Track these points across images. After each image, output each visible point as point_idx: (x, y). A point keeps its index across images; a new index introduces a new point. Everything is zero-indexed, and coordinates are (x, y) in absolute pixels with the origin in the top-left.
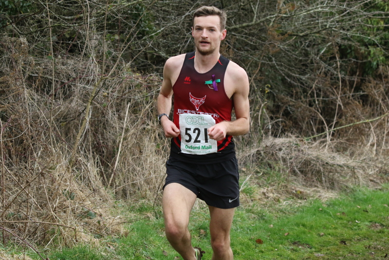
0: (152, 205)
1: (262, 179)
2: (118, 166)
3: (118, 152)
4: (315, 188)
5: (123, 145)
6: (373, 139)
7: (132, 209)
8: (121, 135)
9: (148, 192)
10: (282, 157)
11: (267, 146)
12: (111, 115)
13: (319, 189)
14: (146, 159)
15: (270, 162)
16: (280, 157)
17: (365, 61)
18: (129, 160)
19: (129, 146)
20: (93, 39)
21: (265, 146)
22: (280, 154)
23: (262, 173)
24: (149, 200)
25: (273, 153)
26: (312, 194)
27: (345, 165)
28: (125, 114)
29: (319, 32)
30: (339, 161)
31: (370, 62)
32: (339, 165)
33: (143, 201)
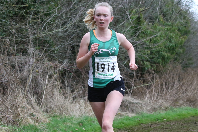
0: (59, 115)
2: (44, 100)
3: (43, 94)
5: (45, 91)
6: (148, 96)
7: (50, 117)
8: (44, 87)
9: (57, 110)
12: (40, 79)
14: (55, 97)
17: (143, 66)
18: (48, 97)
19: (48, 92)
20: (31, 49)
24: (57, 113)
26: (125, 115)
27: (138, 103)
28: (46, 79)
29: (124, 53)
30: (135, 101)
31: (145, 67)
32: (136, 103)
33: (55, 113)
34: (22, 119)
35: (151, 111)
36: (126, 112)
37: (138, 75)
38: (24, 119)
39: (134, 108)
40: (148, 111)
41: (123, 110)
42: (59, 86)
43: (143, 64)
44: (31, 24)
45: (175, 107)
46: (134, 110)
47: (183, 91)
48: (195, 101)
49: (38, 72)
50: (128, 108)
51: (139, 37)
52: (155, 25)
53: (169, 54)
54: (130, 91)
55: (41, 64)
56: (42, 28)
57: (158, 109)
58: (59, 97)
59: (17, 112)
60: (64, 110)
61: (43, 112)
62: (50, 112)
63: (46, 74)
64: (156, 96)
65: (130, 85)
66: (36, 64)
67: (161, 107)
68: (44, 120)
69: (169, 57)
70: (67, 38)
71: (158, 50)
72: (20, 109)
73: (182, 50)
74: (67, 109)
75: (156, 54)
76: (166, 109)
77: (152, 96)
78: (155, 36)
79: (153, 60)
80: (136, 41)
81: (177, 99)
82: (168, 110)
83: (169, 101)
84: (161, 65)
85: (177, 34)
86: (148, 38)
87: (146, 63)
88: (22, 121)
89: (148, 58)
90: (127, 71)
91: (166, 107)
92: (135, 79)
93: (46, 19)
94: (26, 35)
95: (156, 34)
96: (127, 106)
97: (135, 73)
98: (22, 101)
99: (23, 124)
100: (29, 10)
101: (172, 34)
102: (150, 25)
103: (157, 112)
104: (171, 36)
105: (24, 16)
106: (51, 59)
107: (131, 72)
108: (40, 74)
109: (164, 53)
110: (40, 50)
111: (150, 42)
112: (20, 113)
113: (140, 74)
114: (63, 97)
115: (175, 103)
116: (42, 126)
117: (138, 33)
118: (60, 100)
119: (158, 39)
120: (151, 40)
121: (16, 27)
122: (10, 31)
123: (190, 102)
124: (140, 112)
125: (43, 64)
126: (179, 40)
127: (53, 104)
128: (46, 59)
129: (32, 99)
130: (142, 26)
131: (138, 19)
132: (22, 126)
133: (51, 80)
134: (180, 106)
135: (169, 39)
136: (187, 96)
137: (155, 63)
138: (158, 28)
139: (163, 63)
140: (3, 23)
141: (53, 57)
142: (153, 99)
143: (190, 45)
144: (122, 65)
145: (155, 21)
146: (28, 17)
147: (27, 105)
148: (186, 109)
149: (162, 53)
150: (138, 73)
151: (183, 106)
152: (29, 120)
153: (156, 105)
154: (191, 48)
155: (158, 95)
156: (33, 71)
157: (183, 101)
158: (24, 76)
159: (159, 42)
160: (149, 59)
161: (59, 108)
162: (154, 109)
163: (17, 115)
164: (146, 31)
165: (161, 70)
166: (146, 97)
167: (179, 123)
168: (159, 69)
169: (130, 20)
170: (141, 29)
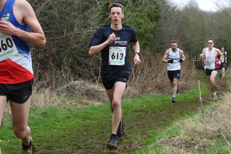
1: (69, 98)
4: (92, 101)
10: (78, 89)
11: (71, 84)
13: (94, 101)
15: (73, 91)
21: (70, 84)
22: (77, 87)
23: (69, 96)
25: (74, 87)
26: (91, 103)
27: (104, 91)
30: (101, 89)
41: (89, 99)
45: (143, 94)
46: (101, 98)
47: (152, 77)
50: (94, 96)
67: (129, 94)
81: (145, 86)
82: (136, 98)
83: (137, 87)
85: (146, 20)
90: (95, 58)
91: (134, 94)
95: (125, 21)
104: (141, 22)
115: (143, 90)
117: (106, 20)
126: (149, 26)
134: (149, 93)
135: (138, 25)
136: (156, 83)
138: (127, 14)
143: (161, 30)
157: (151, 87)
169: (99, 6)
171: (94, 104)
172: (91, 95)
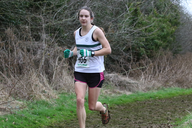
0: (66, 92)
1: (105, 88)
2: (54, 79)
3: (54, 74)
5: (55, 72)
6: (143, 77)
7: (59, 94)
8: (55, 68)
9: (65, 88)
11: (106, 76)
12: (51, 61)
14: (64, 77)
15: (107, 82)
16: (111, 80)
17: (139, 52)
18: (57, 77)
19: (58, 72)
20: (44, 36)
23: (104, 86)
24: (65, 91)
25: (108, 79)
26: (123, 93)
27: (135, 83)
28: (56, 61)
29: (123, 40)
30: (132, 81)
31: (140, 53)
32: (132, 83)
33: (63, 91)
34: (36, 95)
35: (146, 90)
36: (124, 90)
37: (135, 59)
38: (37, 95)
39: (131, 88)
40: (143, 90)
41: (122, 89)
42: (67, 67)
43: (139, 50)
44: (44, 14)
45: (166, 87)
46: (131, 89)
47: (173, 74)
48: (183, 82)
49: (49, 55)
50: (126, 87)
51: (136, 26)
52: (149, 16)
53: (161, 41)
54: (128, 73)
55: (52, 48)
56: (53, 18)
57: (151, 89)
58: (67, 77)
59: (31, 89)
60: (71, 88)
61: (53, 89)
62: (59, 90)
63: (56, 57)
64: (150, 77)
65: (127, 68)
66: (48, 49)
67: (154, 87)
68: (54, 96)
69: (161, 44)
70: (75, 27)
71: (152, 38)
72: (33, 86)
73: (173, 38)
74: (74, 87)
75: (150, 42)
76: (158, 89)
77: (146, 77)
78: (150, 26)
79: (148, 46)
80: (134, 30)
81: (168, 80)
82: (160, 90)
83: (161, 82)
84: (154, 51)
85: (168, 25)
86: (144, 28)
87: (142, 49)
88: (35, 97)
89: (143, 44)
90: (125, 55)
91: (158, 87)
92: (132, 62)
93: (57, 10)
94: (40, 24)
95: (150, 25)
96: (125, 86)
97: (132, 57)
98: (35, 80)
99: (36, 100)
100: (43, 2)
101: (164, 25)
102: (146, 17)
103: (150, 92)
104: (164, 26)
105: (38, 7)
106: (61, 44)
107: (129, 56)
108: (51, 57)
109: (158, 40)
110: (52, 37)
111: (145, 31)
112: (33, 90)
113: (136, 58)
114: (71, 77)
115: (166, 84)
116: (52, 102)
117: (135, 24)
118: (68, 79)
119: (152, 28)
120: (146, 29)
121: (32, 17)
122: (26, 19)
123: (179, 83)
124: (136, 91)
125: (54, 48)
126: (170, 30)
127: (62, 83)
128: (57, 44)
129: (44, 78)
130: (138, 18)
131: (136, 11)
132: (35, 101)
133: (60, 63)
134: (170, 86)
135: (162, 29)
136: (176, 78)
137: (149, 49)
138: (152, 19)
139: (156, 49)
140: (20, 13)
141: (63, 43)
142: (147, 80)
143: (179, 35)
144: (121, 50)
145: (150, 13)
146: (42, 8)
147: (40, 83)
148: (175, 89)
149: (156, 40)
150: (135, 58)
151: (172, 86)
152: (41, 96)
153: (150, 85)
154: (181, 37)
155: (151, 77)
156: (45, 55)
157: (173, 82)
158: (38, 59)
159: (153, 32)
160: (144, 46)
161: (67, 86)
162: (148, 89)
163: (31, 92)
164: (142, 21)
165: (154, 55)
166: (141, 78)
167: (169, 101)
168: (153, 54)
169: (129, 12)
170: (138, 20)
171: (126, 93)
172: (123, 86)
